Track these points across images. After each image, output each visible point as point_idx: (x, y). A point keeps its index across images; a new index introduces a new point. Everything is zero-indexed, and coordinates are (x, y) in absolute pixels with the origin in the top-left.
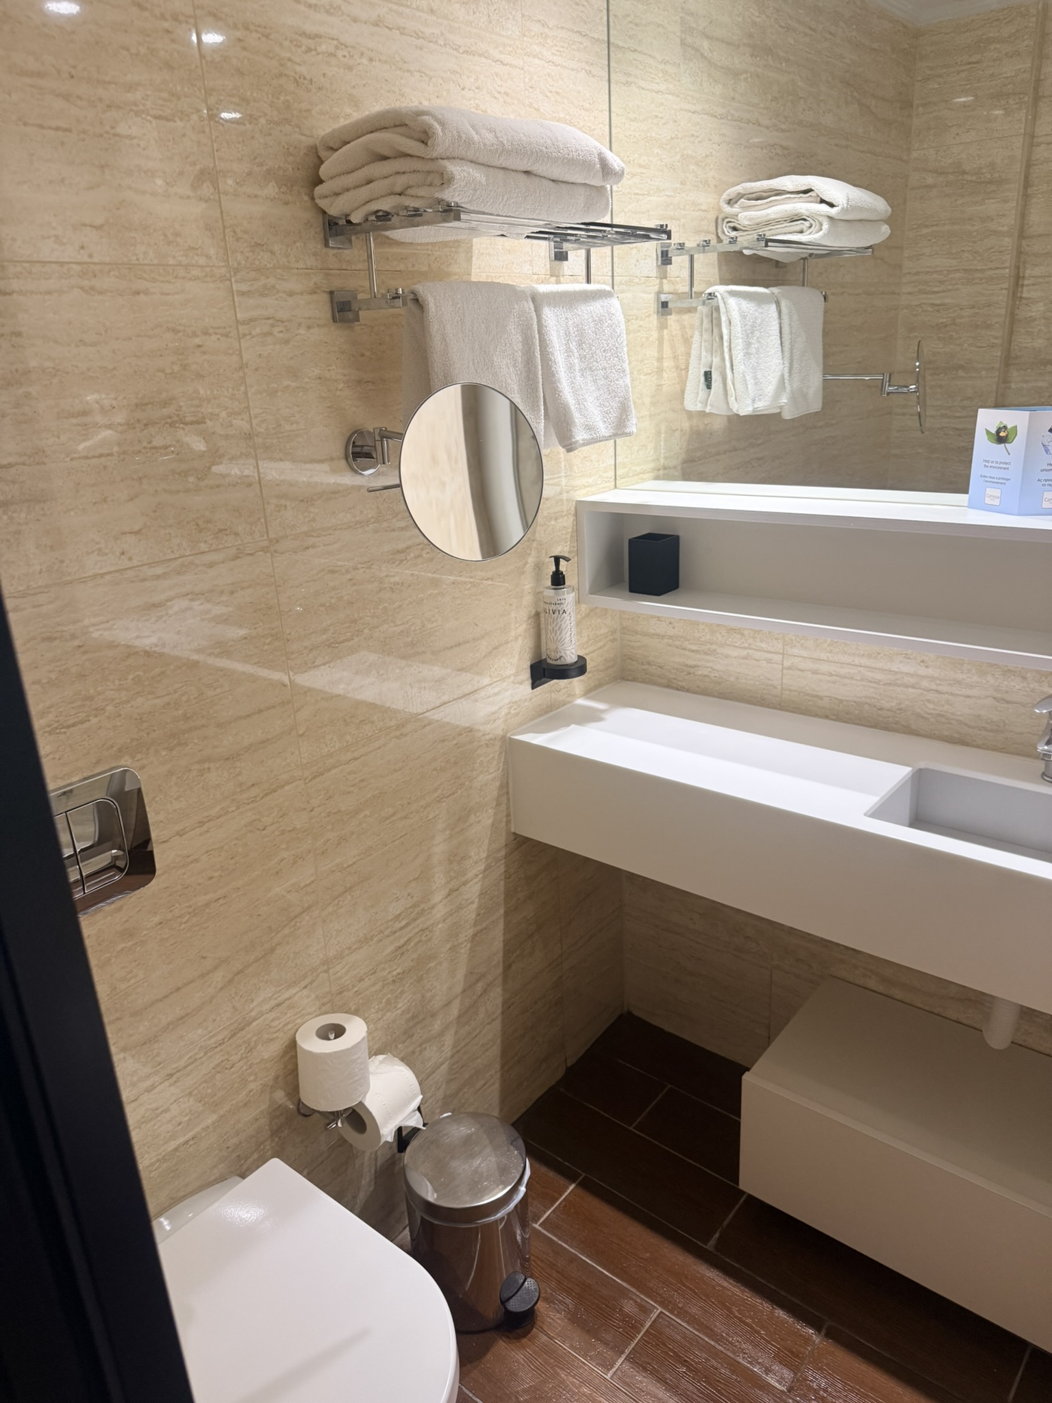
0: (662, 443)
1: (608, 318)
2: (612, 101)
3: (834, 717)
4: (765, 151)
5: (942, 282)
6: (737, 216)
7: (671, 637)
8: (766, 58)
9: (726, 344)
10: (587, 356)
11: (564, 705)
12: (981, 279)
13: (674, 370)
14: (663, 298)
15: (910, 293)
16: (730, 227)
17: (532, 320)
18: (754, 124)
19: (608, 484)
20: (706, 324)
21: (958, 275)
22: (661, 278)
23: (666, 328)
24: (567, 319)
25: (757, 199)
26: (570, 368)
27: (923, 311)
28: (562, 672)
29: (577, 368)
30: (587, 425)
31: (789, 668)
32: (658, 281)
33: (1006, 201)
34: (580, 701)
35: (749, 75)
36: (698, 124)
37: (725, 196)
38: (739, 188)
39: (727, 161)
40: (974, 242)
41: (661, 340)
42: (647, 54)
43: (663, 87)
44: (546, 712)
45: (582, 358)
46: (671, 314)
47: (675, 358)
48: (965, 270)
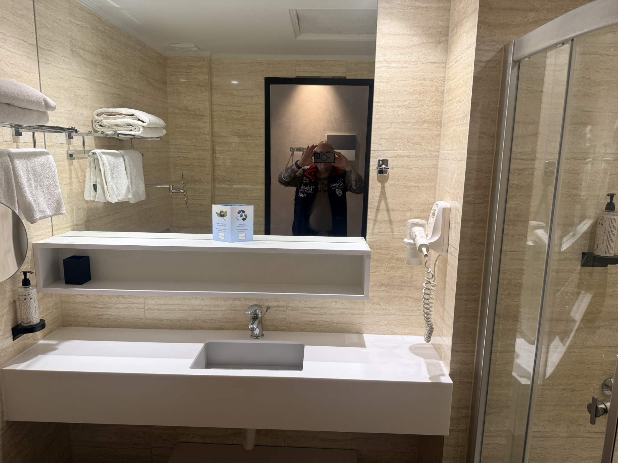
0: (75, 214)
1: (47, 164)
2: (40, 70)
3: (169, 328)
4: (110, 95)
5: (186, 149)
6: (102, 121)
7: (88, 303)
8: (108, 60)
9: (103, 174)
10: (38, 180)
11: (32, 345)
12: (200, 150)
13: (77, 183)
14: (70, 152)
15: (174, 152)
16: (99, 125)
17: (9, 165)
18: (105, 85)
19: (49, 234)
20: (92, 165)
21: (192, 147)
22: (68, 144)
23: (72, 165)
24: (27, 164)
25: (110, 115)
26: (30, 185)
27: (180, 159)
28: (31, 329)
29: (33, 185)
30: (40, 211)
31: (148, 310)
32: (67, 145)
33: (206, 123)
34: (41, 342)
35: (101, 66)
36: (81, 82)
37: (96, 112)
38: (102, 110)
39: (95, 98)
40: (196, 136)
41: (70, 170)
42: (56, 53)
43: (64, 66)
44: (22, 351)
45: (36, 181)
46: (74, 159)
47: (78, 177)
48: (194, 146)
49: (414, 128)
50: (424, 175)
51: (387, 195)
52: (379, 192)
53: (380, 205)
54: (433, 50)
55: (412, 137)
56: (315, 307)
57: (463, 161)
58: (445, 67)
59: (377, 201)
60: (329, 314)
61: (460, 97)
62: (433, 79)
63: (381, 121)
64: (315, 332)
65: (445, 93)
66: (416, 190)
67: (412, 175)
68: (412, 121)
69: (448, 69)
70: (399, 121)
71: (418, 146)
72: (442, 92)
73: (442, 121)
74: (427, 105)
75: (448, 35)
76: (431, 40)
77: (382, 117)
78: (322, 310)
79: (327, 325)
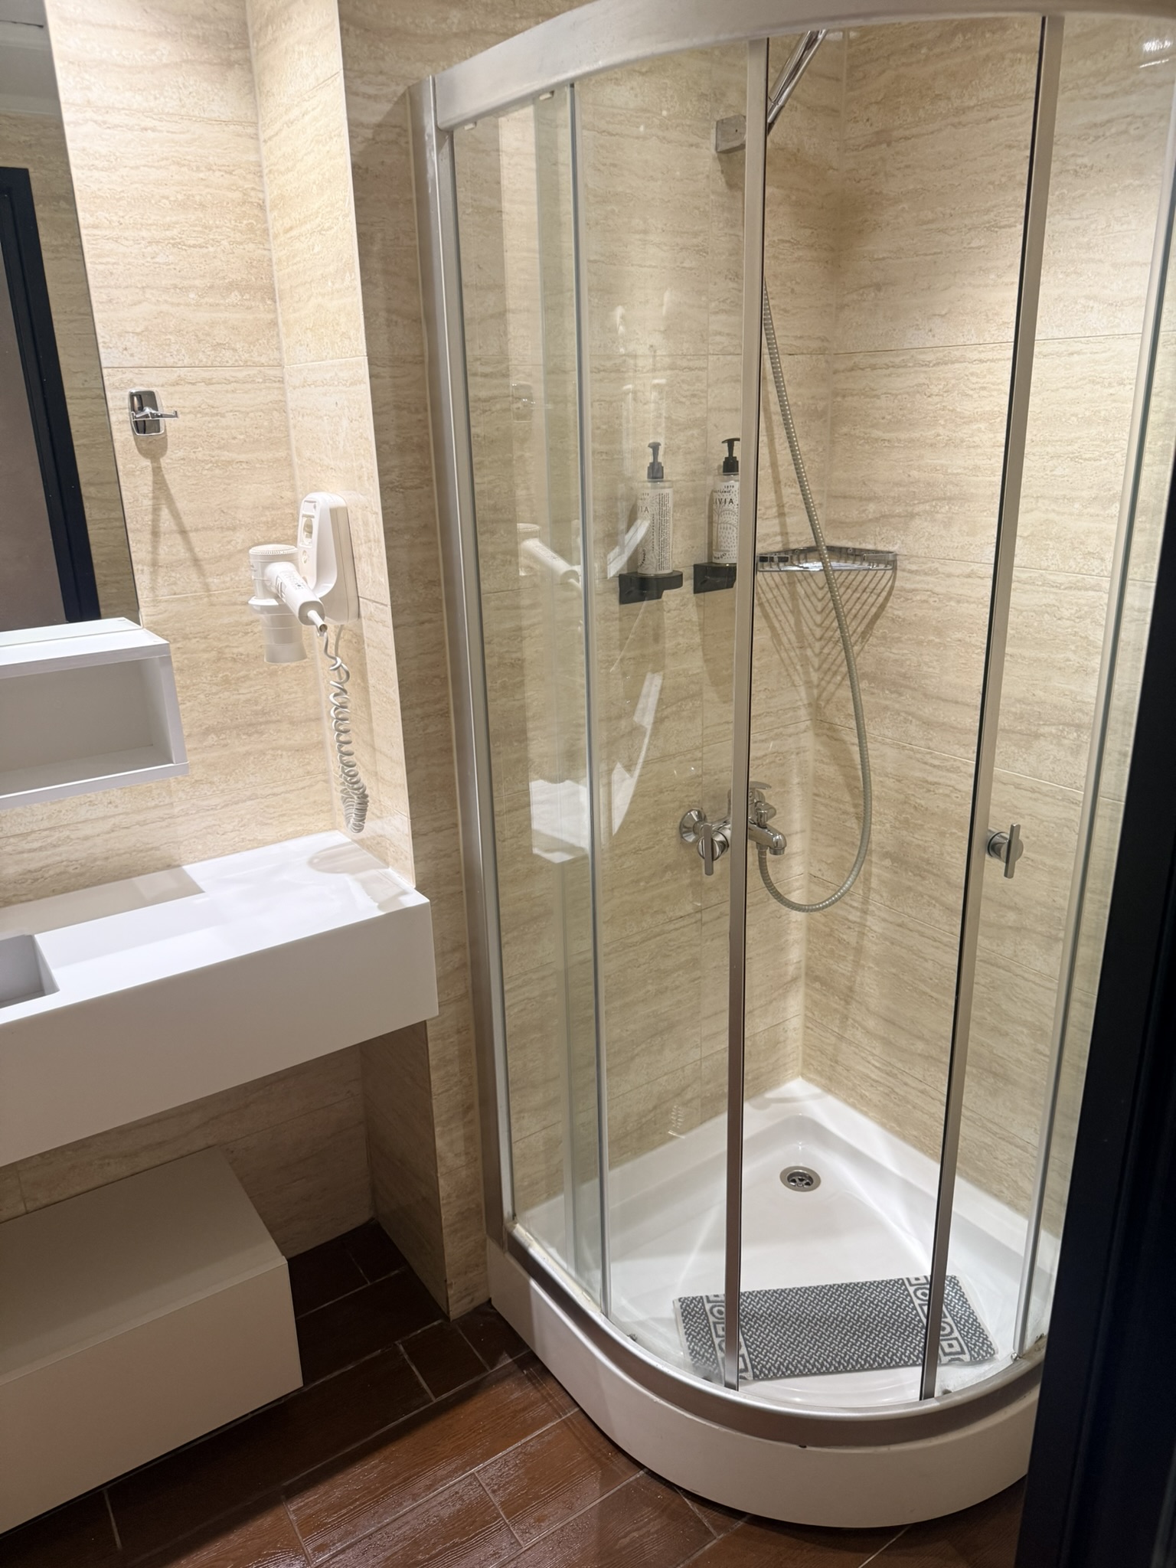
49: (206, 304)
50: (258, 431)
51: (173, 491)
52: (150, 483)
53: (158, 521)
54: (218, 86)
55: (207, 328)
56: (33, 832)
57: (360, 383)
58: (255, 137)
59: (150, 509)
60: (78, 839)
61: (319, 219)
62: (231, 168)
63: (113, 283)
64: (48, 896)
65: (268, 209)
66: (244, 472)
67: (228, 431)
68: (197, 282)
69: (265, 141)
70: (163, 283)
71: (228, 353)
72: (262, 207)
73: (273, 284)
74: (229, 239)
75: (247, 47)
76: (206, 56)
77: (114, 271)
78: (57, 835)
79: (77, 871)
